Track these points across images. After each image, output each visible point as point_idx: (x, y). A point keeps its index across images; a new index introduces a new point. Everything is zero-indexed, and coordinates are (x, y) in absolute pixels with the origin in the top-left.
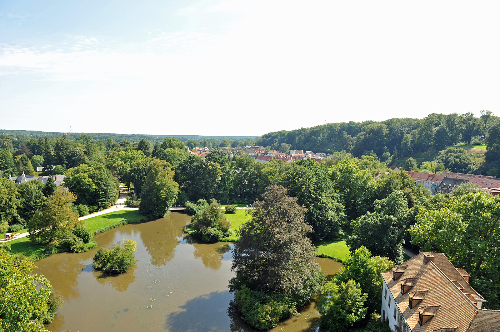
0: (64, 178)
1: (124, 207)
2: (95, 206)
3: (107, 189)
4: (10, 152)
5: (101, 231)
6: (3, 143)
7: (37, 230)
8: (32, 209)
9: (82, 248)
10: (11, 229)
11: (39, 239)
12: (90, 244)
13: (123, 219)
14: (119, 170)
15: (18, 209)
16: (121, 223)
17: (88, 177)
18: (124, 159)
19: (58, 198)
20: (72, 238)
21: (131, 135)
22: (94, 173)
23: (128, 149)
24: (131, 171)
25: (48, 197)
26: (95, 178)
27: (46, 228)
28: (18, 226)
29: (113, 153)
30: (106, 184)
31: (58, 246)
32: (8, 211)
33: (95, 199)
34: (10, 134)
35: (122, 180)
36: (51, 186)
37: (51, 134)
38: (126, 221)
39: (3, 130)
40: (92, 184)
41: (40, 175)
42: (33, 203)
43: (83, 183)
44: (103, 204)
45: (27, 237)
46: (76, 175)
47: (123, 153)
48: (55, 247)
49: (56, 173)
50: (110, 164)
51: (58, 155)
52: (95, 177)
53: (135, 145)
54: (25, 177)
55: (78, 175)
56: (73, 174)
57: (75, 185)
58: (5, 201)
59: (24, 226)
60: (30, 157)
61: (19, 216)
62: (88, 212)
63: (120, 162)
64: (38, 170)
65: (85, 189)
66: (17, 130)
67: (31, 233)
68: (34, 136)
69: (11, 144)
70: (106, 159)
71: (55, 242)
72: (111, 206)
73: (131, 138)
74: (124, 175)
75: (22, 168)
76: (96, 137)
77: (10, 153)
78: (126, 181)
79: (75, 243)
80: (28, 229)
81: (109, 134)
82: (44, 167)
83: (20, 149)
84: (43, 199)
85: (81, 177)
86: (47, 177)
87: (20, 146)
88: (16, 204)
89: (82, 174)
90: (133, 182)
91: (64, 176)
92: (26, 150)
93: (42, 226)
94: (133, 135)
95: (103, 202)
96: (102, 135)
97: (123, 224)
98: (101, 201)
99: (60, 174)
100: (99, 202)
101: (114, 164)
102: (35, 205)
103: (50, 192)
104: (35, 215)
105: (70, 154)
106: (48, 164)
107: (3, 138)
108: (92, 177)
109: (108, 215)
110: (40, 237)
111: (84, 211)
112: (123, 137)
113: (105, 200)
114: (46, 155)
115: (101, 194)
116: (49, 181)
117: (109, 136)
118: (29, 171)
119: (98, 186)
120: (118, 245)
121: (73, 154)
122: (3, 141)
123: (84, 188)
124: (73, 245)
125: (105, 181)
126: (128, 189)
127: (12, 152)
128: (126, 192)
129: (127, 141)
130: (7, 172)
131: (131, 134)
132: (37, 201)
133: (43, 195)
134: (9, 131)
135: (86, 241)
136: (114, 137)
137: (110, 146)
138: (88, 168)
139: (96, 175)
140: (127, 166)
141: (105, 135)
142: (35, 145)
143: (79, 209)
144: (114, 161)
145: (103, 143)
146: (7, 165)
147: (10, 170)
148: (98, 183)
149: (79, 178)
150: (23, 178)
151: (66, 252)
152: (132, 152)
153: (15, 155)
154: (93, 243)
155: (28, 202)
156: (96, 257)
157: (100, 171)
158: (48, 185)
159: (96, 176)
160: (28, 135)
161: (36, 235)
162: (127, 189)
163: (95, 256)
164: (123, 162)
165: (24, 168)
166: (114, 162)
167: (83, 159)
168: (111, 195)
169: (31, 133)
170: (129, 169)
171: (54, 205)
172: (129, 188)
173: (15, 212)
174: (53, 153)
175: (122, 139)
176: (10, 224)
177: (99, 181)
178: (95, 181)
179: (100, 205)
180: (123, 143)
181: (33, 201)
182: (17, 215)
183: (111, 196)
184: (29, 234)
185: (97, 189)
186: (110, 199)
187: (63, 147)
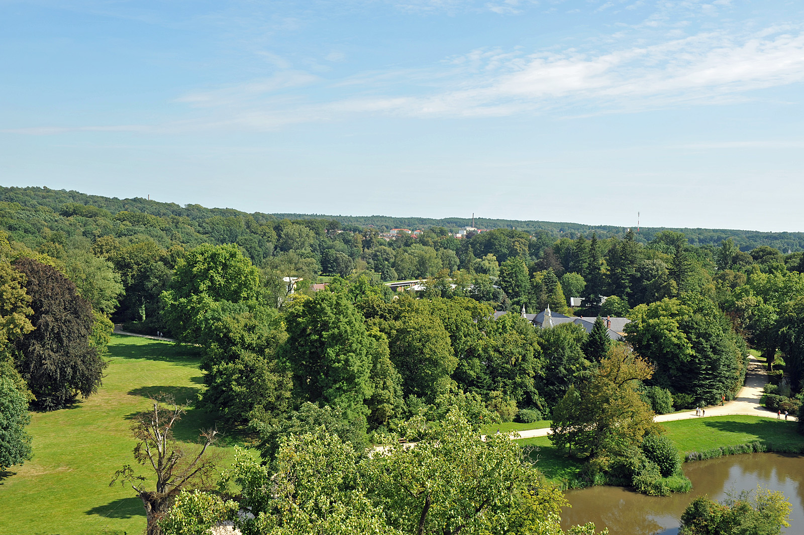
0: (627, 325)
1: (758, 408)
2: (689, 394)
3: (719, 359)
4: (524, 263)
5: (700, 457)
6: (514, 246)
7: (568, 428)
8: (562, 381)
9: (657, 488)
10: (521, 417)
11: (570, 447)
12: (675, 480)
13: (754, 437)
14: (750, 318)
15: (537, 377)
16: (749, 447)
17: (678, 328)
18: (764, 292)
19: (614, 366)
20: (636, 457)
21: (780, 234)
22: (692, 319)
23: (775, 269)
24: (780, 323)
25: (592, 361)
26: (693, 331)
27: (586, 426)
28: (532, 413)
29: (735, 277)
30: (718, 347)
31: (607, 469)
32: (518, 379)
33: (690, 378)
34: (524, 229)
35: (754, 343)
36: (601, 338)
37: (598, 230)
38: (761, 443)
39: (513, 221)
40: (685, 345)
41: (577, 314)
42: (564, 371)
43: (664, 340)
44: (707, 392)
45: (549, 437)
46: (651, 321)
47: (761, 278)
48: (601, 471)
49: (607, 312)
50: (727, 301)
51: (613, 275)
52: (693, 328)
53: (790, 258)
54: (550, 315)
55: (657, 320)
56: (645, 317)
57: (648, 341)
58: (515, 358)
59: (544, 415)
60: (559, 276)
61: (536, 391)
62: (672, 406)
63: (753, 299)
64: (572, 304)
65: (668, 355)
66: (538, 222)
67: (557, 431)
68: (566, 234)
69: (526, 249)
70: (720, 288)
71: (602, 459)
72: (726, 400)
73: (777, 241)
74: (761, 331)
75: (544, 297)
76: (694, 237)
77: (524, 266)
78: (766, 346)
79: (643, 472)
80: (551, 422)
81: (724, 231)
82: (584, 299)
83: (541, 258)
84: (582, 364)
85: (662, 327)
86: (592, 320)
87: (542, 254)
88: (533, 368)
89: (666, 320)
90: (782, 350)
91: (624, 321)
92: (553, 261)
93: (578, 419)
94: (782, 235)
95: (706, 387)
96: (706, 234)
97: (755, 450)
98: (702, 386)
99: (615, 314)
100: (699, 386)
101: (739, 303)
102: (567, 375)
103: (597, 352)
104: (567, 395)
105: (639, 274)
106: (594, 293)
107: (513, 237)
108: (685, 328)
109: (719, 421)
110: (573, 443)
111: (664, 402)
112: (758, 240)
113: (713, 385)
114: (590, 274)
115: (704, 370)
116: (597, 329)
117: (724, 236)
118: (558, 303)
119: (698, 350)
120: (742, 498)
121: (645, 274)
122: (514, 242)
123: (667, 351)
124: (639, 474)
125: (715, 340)
126: (769, 365)
127: (527, 263)
128: (762, 372)
129: (769, 249)
130: (518, 303)
131: (778, 232)
132: (571, 366)
133: (584, 355)
134: (523, 223)
135: (666, 473)
136: (736, 238)
137: (726, 260)
138: (679, 307)
139: (696, 324)
140: (771, 308)
141: (714, 234)
142: (570, 253)
143: (652, 397)
144: (738, 295)
145: (711, 251)
146: (517, 290)
147: (524, 299)
148: (700, 343)
149: (657, 328)
150: (546, 317)
151: (622, 486)
152: (784, 276)
153: (532, 270)
154: (682, 481)
155: (553, 367)
156: (687, 513)
157: (705, 315)
158: (594, 335)
159: (696, 326)
160: (556, 231)
161: (565, 438)
162: (767, 364)
163: (685, 512)
164: (760, 298)
165: (548, 297)
166: (739, 297)
167: (665, 286)
168: (728, 373)
169: (562, 227)
170: (775, 317)
171: (606, 380)
172: (772, 364)
173: (530, 382)
174: (603, 270)
175: (755, 243)
176: (520, 405)
177: (701, 338)
178: (693, 337)
179: (699, 394)
180: (761, 253)
181: (565, 365)
182: (533, 390)
183: (727, 378)
184: (551, 432)
185: (696, 357)
186: (723, 383)
187: (626, 259)
